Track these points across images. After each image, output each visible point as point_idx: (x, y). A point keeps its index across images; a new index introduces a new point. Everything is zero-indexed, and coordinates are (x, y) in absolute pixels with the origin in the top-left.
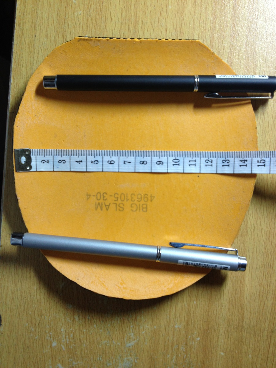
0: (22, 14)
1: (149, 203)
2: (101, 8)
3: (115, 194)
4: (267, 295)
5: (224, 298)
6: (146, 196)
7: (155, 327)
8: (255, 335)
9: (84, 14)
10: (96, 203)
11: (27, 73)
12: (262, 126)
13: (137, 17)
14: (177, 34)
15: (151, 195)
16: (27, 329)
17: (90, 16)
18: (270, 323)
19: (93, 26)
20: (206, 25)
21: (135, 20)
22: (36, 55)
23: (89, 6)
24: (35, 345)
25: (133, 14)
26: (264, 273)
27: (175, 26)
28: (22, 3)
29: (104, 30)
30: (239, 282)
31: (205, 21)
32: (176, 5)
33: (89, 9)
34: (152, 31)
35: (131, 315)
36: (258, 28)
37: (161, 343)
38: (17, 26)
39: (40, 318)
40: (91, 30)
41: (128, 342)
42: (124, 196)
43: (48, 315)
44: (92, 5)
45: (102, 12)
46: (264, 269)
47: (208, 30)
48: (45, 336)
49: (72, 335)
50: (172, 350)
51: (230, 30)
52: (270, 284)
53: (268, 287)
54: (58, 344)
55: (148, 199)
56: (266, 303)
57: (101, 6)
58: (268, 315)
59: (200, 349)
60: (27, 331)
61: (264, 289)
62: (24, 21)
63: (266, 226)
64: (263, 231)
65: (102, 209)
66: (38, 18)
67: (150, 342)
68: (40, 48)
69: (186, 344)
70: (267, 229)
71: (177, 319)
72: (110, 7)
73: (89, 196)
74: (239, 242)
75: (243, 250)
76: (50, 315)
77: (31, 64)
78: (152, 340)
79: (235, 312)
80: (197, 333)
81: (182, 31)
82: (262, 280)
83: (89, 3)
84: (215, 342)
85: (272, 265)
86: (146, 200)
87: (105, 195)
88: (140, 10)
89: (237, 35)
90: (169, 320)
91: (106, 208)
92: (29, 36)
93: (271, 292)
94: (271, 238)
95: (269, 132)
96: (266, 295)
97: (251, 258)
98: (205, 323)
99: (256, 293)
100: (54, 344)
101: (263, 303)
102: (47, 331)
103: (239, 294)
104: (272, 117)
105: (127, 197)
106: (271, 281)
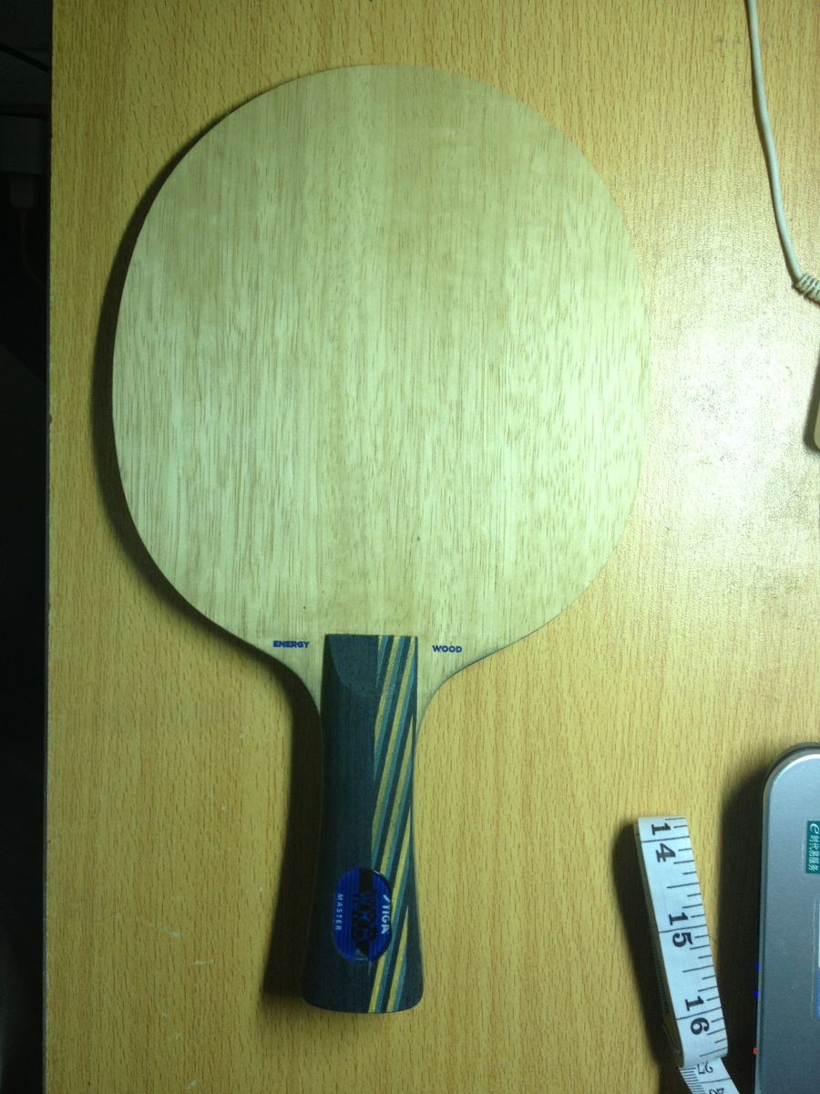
17: (198, 1042)
23: (196, 1024)
38: (51, 1065)
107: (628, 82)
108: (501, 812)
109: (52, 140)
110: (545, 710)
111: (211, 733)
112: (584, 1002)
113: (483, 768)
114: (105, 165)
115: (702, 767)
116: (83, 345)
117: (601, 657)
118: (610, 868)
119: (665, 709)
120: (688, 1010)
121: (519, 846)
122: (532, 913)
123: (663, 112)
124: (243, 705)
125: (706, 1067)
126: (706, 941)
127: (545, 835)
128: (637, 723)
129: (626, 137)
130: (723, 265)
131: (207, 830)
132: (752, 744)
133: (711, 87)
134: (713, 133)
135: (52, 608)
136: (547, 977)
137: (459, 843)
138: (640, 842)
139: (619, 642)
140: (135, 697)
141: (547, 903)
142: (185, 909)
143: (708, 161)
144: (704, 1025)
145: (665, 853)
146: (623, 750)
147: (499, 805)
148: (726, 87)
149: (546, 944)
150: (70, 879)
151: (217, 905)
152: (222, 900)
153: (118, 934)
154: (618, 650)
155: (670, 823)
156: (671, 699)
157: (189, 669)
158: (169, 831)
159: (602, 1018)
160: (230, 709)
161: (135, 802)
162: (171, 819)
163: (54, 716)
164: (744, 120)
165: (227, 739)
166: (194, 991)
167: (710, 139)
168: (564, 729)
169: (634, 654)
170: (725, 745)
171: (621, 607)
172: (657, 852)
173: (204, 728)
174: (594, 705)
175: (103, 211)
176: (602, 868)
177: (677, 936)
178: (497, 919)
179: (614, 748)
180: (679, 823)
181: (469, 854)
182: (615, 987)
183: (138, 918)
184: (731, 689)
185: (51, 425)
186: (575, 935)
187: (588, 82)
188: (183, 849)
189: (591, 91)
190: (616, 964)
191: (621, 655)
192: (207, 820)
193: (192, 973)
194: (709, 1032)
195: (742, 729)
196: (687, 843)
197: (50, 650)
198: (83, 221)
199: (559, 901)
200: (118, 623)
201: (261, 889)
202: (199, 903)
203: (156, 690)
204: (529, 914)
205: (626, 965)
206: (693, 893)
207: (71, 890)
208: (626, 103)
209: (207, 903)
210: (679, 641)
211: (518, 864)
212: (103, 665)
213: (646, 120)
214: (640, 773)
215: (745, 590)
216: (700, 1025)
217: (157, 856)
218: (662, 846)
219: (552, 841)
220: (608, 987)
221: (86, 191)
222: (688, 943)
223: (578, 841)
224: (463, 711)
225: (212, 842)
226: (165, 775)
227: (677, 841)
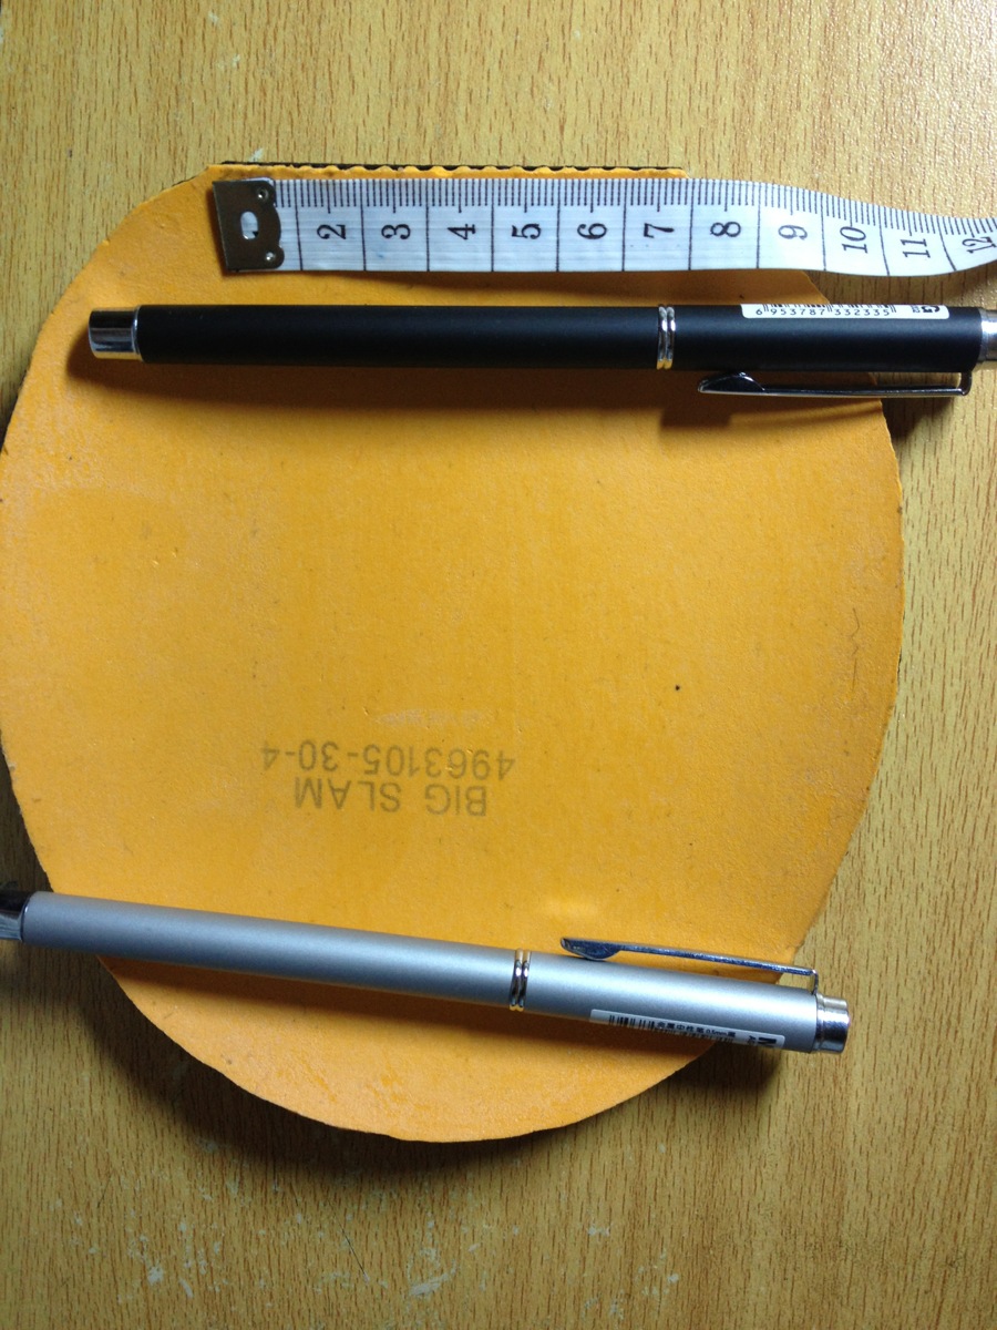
0: (21, 70)
1: (492, 784)
2: (314, 41)
3: (367, 749)
4: (934, 1129)
5: (771, 1135)
6: (482, 757)
7: (516, 1231)
8: (886, 1274)
9: (248, 65)
10: (297, 779)
11: (43, 295)
12: (927, 497)
13: (451, 76)
14: (603, 140)
15: (501, 754)
16: (60, 1218)
18: (942, 1231)
19: (285, 114)
20: (718, 102)
21: (442, 89)
22: (73, 225)
24: (88, 1277)
25: (434, 64)
26: (922, 1050)
27: (596, 110)
28: (20, 27)
29: (326, 128)
30: (829, 1081)
31: (711, 87)
32: (600, 25)
33: (268, 46)
34: (508, 128)
35: (430, 1183)
36: (922, 113)
37: (535, 1288)
39: (104, 1182)
40: (277, 127)
41: (419, 1278)
42: (402, 758)
43: (134, 1172)
44: (281, 30)
45: (316, 59)
46: (924, 1035)
47: (725, 124)
48: (123, 1245)
49: (216, 1248)
50: (578, 1313)
51: (810, 121)
52: (945, 1092)
53: (939, 1102)
54: (167, 1277)
55: (488, 769)
56: (928, 1160)
57: (315, 34)
58: (936, 1203)
59: (679, 1314)
60: (59, 1225)
61: (921, 1107)
62: (29, 95)
63: (936, 877)
64: (923, 896)
65: (318, 804)
66: (81, 86)
67: (498, 1283)
68: (86, 198)
69: (629, 1295)
70: (939, 890)
71: (594, 1204)
72: (346, 36)
73: (271, 756)
74: (831, 934)
75: (843, 963)
76: (138, 1175)
77: (57, 261)
78: (505, 1275)
79: (810, 1189)
80: (670, 1259)
81: (621, 129)
82: (916, 1077)
83: (268, 22)
84: (734, 1291)
85: (954, 1021)
86: (481, 770)
87: (329, 751)
88: (463, 50)
89: (839, 141)
90: (568, 1208)
91: (336, 800)
92: (48, 155)
93: (949, 1119)
94: (955, 921)
95: (954, 520)
96: (930, 1130)
97: (874, 994)
98: (700, 1222)
99: (890, 1121)
100: (156, 1275)
101: (915, 1160)
102: (130, 1230)
103: (828, 1123)
104: (967, 463)
105: (411, 759)
106: (949, 1082)
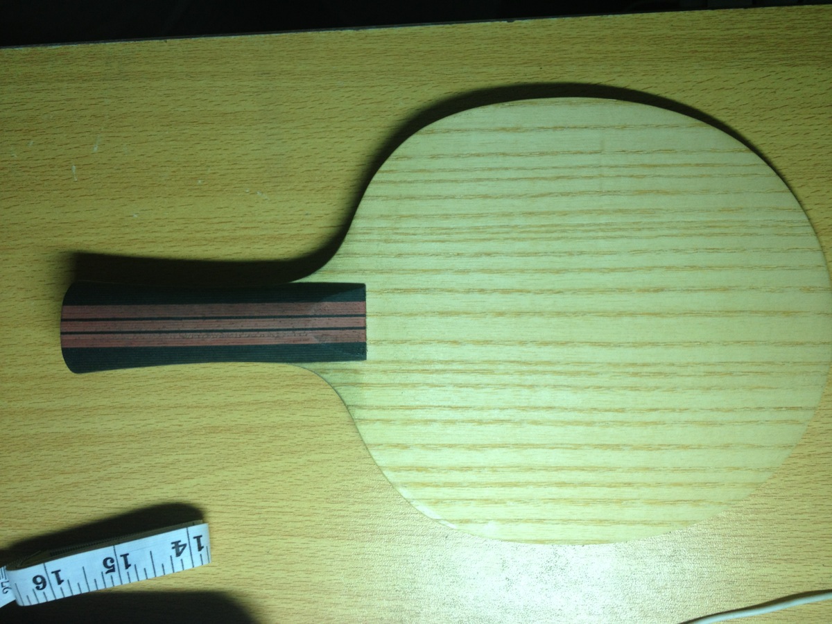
107: (819, 485)
108: (207, 409)
109: (742, 9)
110: (292, 441)
111: (260, 168)
112: (57, 485)
113: (242, 392)
114: (724, 53)
115: (252, 574)
116: (573, 44)
117: (338, 486)
118: (166, 501)
119: (298, 541)
120: (52, 573)
121: (180, 426)
122: (127, 439)
123: (795, 517)
124: (285, 193)
125: (8, 588)
126: (109, 586)
127: (191, 447)
128: (286, 518)
129: (773, 486)
130: (669, 573)
131: (182, 169)
132: (273, 614)
133: (818, 555)
134: (780, 559)
135: (356, 32)
136: (76, 454)
137: (180, 376)
138: (187, 526)
139: (352, 500)
140: (287, 104)
141: (136, 451)
142: (117, 155)
143: (756, 556)
144: (41, 586)
145: (178, 548)
146: (262, 508)
147: (213, 407)
148: (819, 568)
149: (102, 452)
150: (137, 60)
151: (121, 181)
152: (125, 185)
153: (94, 102)
154: (345, 499)
155: (204, 550)
156: (306, 546)
157: (312, 147)
158: (179, 138)
159: (44, 500)
160: (280, 182)
161: (201, 109)
162: (189, 139)
163: (267, 39)
164: (792, 585)
165: (256, 181)
166: (52, 166)
167: (774, 557)
168: (278, 458)
169: (342, 513)
170: (272, 592)
171: (380, 501)
172: (180, 541)
173: (264, 162)
174: (298, 482)
175: (687, 55)
176: (165, 495)
177: (112, 561)
178: (121, 410)
179: (264, 500)
180: (205, 558)
181: (172, 384)
182: (70, 510)
183: (108, 117)
184: (317, 595)
185: (506, 22)
186: (111, 475)
187: (817, 453)
188: (165, 151)
189: (809, 455)
190: (88, 510)
191: (340, 502)
192: (189, 169)
193: (65, 163)
194: (36, 590)
195: (285, 606)
196: (188, 566)
197: (321, 32)
198: (676, 39)
199: (137, 460)
200: (346, 87)
201: (136, 216)
202: (123, 166)
203: (293, 121)
204: (126, 436)
205: (88, 518)
206: (147, 572)
207: (127, 62)
208: (801, 485)
209: (123, 172)
210: (355, 550)
211: (166, 426)
212: (311, 76)
213: (788, 502)
214: (245, 523)
215: (399, 603)
216: (40, 583)
217: (159, 130)
218: (185, 545)
219: (186, 452)
220: (69, 504)
221: (701, 39)
222: (107, 570)
223: (187, 474)
224: (288, 374)
225: (172, 174)
226: (225, 132)
227: (190, 557)
